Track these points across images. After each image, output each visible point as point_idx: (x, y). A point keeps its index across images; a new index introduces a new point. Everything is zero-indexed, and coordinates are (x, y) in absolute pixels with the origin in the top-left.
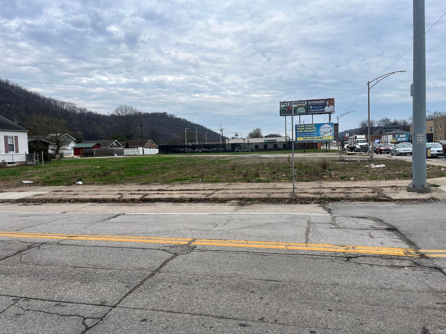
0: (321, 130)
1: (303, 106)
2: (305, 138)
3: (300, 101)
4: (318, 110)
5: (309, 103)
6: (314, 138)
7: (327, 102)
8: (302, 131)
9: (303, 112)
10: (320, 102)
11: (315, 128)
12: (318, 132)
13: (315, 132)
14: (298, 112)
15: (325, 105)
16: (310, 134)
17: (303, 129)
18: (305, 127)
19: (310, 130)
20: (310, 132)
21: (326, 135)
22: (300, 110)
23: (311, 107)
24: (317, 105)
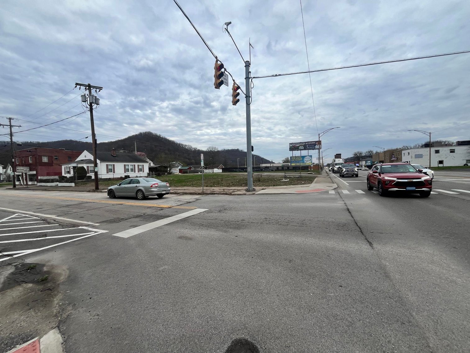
0: (305, 159)
1: (302, 145)
2: (296, 164)
3: (301, 142)
4: (311, 147)
5: (306, 143)
6: (301, 164)
7: (317, 143)
9: (303, 148)
13: (301, 161)
14: (300, 149)
15: (315, 145)
16: (298, 162)
17: (295, 159)
19: (299, 159)
21: (308, 162)
23: (307, 146)
24: (311, 144)
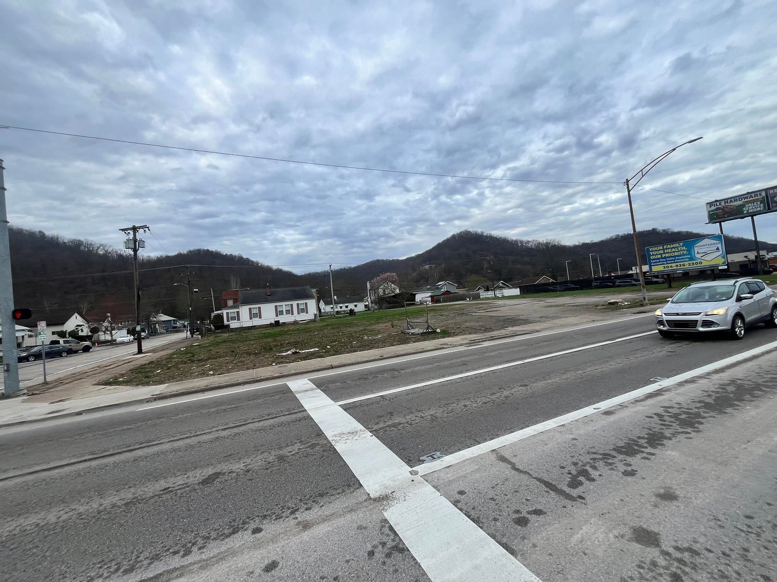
0: (696, 250)
1: (757, 200)
2: (666, 265)
3: (748, 193)
5: (772, 191)
6: (684, 265)
8: (659, 256)
9: (758, 209)
11: (684, 248)
12: (690, 254)
13: (684, 255)
14: (745, 212)
16: (674, 259)
17: (661, 252)
18: (663, 249)
19: (674, 252)
20: (675, 256)
22: (751, 208)
23: (776, 199)
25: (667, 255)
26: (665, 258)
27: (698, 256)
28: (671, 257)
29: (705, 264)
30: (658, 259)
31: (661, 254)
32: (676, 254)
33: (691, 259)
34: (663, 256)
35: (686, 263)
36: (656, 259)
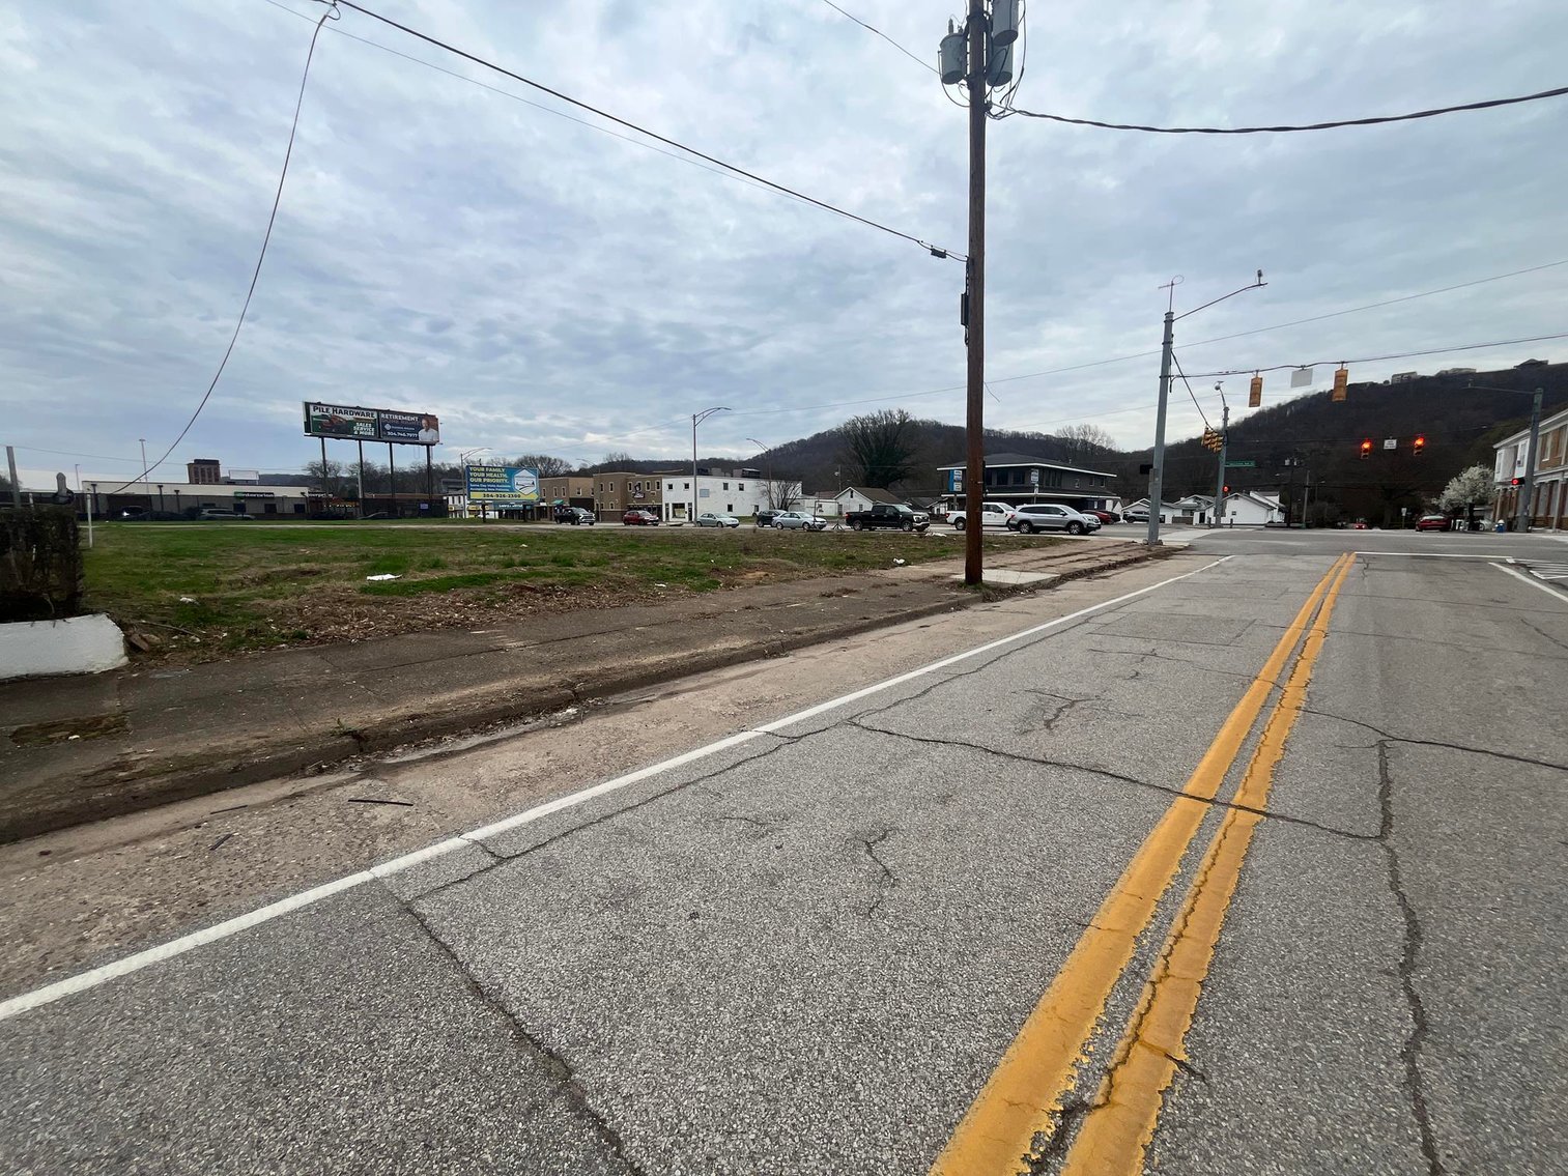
0: (516, 480)
1: (367, 421)
2: (486, 493)
3: (358, 408)
4: (404, 435)
5: (383, 415)
6: (504, 496)
7: (424, 421)
8: (480, 480)
9: (369, 434)
10: (408, 418)
11: (505, 475)
12: (510, 484)
13: (504, 484)
14: (356, 433)
15: (419, 428)
17: (483, 475)
18: (485, 472)
19: (496, 478)
20: (495, 484)
21: (526, 491)
22: (360, 428)
23: (388, 427)
24: (400, 423)
25: (488, 480)
26: (486, 483)
27: (517, 488)
28: (492, 483)
29: (523, 498)
30: (480, 483)
31: (482, 478)
32: (497, 481)
33: (512, 490)
34: (485, 480)
35: (506, 494)
36: (476, 483)
